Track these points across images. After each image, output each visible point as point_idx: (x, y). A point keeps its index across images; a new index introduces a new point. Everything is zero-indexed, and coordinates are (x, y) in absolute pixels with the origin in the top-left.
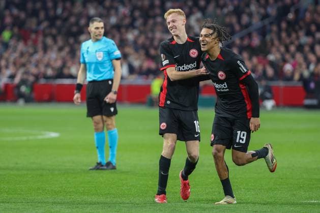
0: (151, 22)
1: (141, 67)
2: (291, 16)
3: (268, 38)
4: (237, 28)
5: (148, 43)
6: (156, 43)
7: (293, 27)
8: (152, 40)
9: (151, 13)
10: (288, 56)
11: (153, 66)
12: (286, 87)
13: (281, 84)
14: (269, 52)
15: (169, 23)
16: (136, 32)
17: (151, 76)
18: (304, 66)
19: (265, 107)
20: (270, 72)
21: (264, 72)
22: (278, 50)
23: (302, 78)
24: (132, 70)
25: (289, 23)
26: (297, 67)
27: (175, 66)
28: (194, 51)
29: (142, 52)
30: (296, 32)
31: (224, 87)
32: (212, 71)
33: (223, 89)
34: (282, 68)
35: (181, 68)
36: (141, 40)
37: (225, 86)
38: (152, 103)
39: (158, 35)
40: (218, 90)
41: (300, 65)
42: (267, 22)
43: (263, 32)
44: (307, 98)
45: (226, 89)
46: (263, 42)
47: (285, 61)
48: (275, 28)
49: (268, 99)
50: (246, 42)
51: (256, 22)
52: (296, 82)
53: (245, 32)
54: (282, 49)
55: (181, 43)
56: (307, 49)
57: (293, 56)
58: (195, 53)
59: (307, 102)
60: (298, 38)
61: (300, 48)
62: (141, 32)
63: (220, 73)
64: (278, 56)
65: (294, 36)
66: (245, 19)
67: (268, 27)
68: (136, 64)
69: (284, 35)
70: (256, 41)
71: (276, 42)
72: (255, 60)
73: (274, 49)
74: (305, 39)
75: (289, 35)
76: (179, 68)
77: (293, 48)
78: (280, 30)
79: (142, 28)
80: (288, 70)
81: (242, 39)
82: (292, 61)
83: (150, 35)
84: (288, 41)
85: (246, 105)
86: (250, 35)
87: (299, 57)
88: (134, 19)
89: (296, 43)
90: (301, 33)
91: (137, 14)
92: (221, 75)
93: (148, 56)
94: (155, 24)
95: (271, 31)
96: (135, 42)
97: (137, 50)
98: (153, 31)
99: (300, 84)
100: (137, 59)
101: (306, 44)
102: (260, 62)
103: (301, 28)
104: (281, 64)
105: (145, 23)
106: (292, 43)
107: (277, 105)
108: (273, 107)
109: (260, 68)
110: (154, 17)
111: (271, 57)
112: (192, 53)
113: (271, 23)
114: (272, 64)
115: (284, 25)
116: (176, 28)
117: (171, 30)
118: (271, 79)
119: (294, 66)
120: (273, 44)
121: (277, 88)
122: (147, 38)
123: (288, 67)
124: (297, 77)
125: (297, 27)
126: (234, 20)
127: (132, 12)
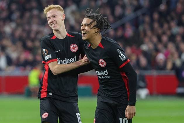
0: (27, 15)
1: (18, 59)
2: (163, 7)
3: (141, 28)
4: (111, 19)
5: (25, 35)
6: (33, 35)
7: (164, 17)
8: (29, 32)
9: (28, 6)
10: (160, 46)
11: (30, 57)
12: (159, 76)
13: (154, 73)
14: (142, 43)
15: (49, 18)
16: (13, 25)
17: (28, 68)
18: (176, 55)
19: (139, 96)
20: (143, 61)
21: (138, 62)
22: (151, 41)
23: (174, 67)
24: (9, 62)
25: (161, 14)
26: (170, 56)
27: (57, 61)
28: (74, 46)
29: (19, 44)
30: (168, 22)
31: (104, 74)
32: (93, 59)
33: (105, 76)
34: (155, 57)
35: (63, 62)
36: (19, 32)
37: (106, 73)
38: (30, 94)
39: (35, 27)
40: (100, 77)
41: (172, 54)
42: (139, 13)
43: (136, 23)
44: (179, 86)
45: (107, 76)
46: (137, 33)
47: (157, 51)
48: (147, 19)
49: (141, 88)
50: (120, 33)
51: (129, 13)
52: (169, 71)
53: (119, 23)
54: (155, 39)
55: (62, 38)
56: (179, 38)
57: (166, 46)
58: (75, 47)
59: (180, 90)
60: (170, 28)
61: (172, 38)
62: (18, 25)
63: (101, 61)
64: (151, 46)
65: (166, 26)
66: (118, 11)
67: (141, 18)
68: (14, 55)
69: (156, 25)
70: (129, 32)
71: (149, 33)
72: (128, 50)
73: (147, 40)
74: (176, 30)
75: (161, 26)
76: (61, 62)
77: (165, 38)
78: (152, 20)
79: (19, 21)
80: (161, 59)
81: (116, 30)
82: (164, 50)
83: (27, 27)
84: (160, 31)
85: (127, 92)
86: (123, 26)
87: (171, 47)
88: (11, 13)
89: (168, 33)
90: (173, 24)
91: (14, 7)
92: (102, 62)
93: (26, 48)
94: (32, 17)
95: (143, 22)
96: (13, 34)
97: (14, 42)
98: (29, 23)
99: (173, 73)
100: (14, 51)
101: (178, 34)
102: (133, 52)
103: (172, 19)
104: (154, 53)
105: (22, 16)
106: (164, 33)
107: (151, 94)
108: (147, 95)
109: (134, 58)
110: (31, 10)
111: (144, 47)
112: (73, 48)
113: (144, 14)
114: (145, 54)
115: (156, 16)
116: (56, 23)
117: (52, 25)
118: (145, 69)
119: (166, 55)
120: (145, 35)
121: (151, 78)
122: (24, 30)
123: (161, 57)
124: (169, 66)
125: (169, 18)
126: (108, 12)
127: (9, 6)
